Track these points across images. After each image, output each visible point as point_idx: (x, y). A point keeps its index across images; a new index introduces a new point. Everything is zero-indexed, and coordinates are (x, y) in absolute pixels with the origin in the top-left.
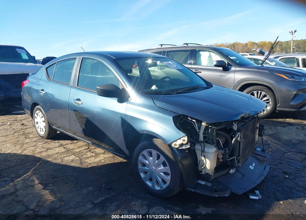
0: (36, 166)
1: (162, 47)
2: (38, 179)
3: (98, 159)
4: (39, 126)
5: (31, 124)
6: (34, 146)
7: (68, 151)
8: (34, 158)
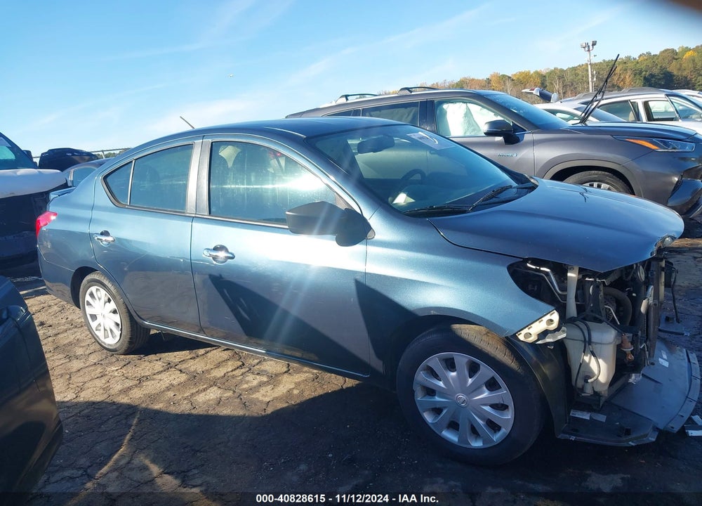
0: (133, 428)
1: (348, 102)
2: (153, 461)
3: (281, 390)
4: (100, 325)
5: (64, 320)
6: (100, 375)
7: (194, 378)
8: (115, 407)
